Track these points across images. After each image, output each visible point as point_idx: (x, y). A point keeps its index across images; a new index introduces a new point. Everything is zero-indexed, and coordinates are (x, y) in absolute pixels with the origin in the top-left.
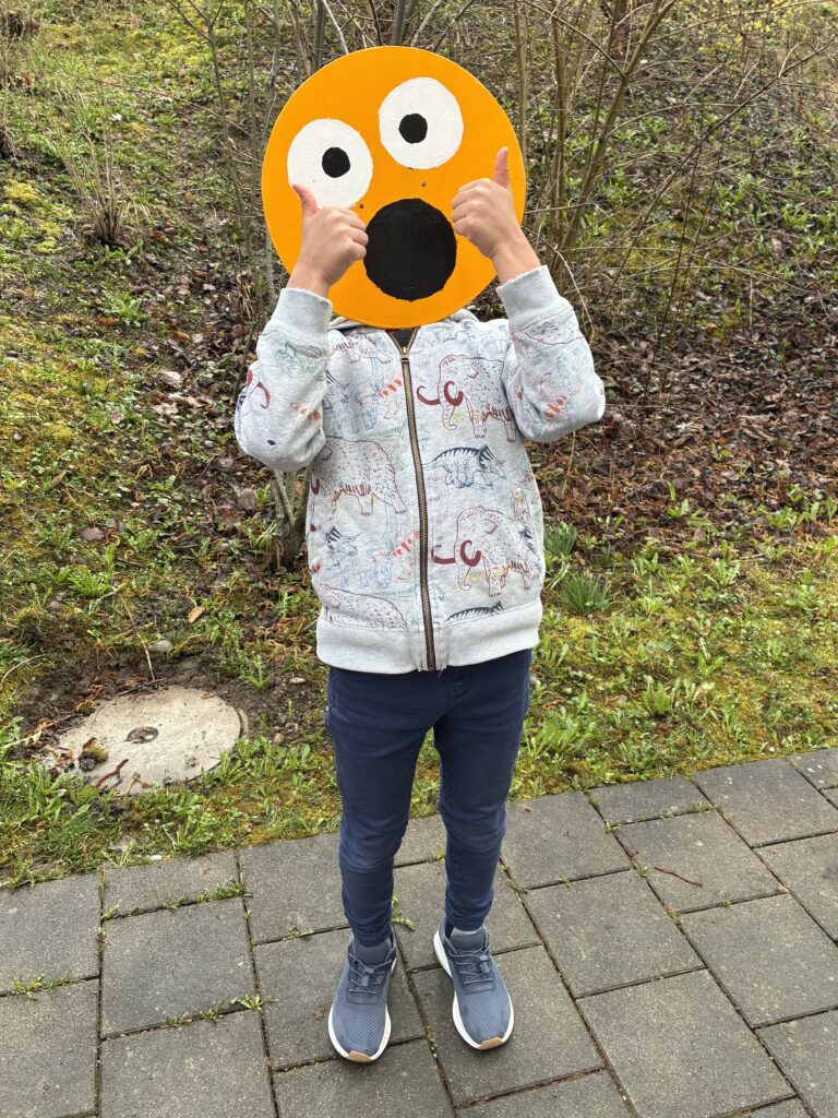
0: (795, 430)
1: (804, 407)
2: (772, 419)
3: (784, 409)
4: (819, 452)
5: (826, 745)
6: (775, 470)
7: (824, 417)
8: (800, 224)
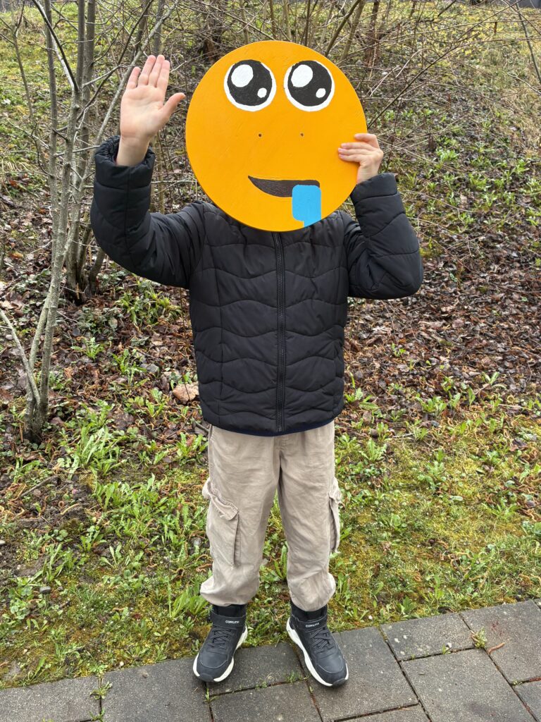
0: (460, 334)
1: (468, 316)
2: (444, 325)
3: (454, 317)
4: (474, 351)
5: (416, 615)
6: (438, 364)
7: (483, 325)
8: (481, 186)
